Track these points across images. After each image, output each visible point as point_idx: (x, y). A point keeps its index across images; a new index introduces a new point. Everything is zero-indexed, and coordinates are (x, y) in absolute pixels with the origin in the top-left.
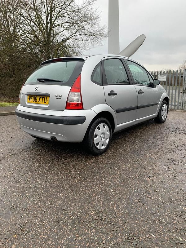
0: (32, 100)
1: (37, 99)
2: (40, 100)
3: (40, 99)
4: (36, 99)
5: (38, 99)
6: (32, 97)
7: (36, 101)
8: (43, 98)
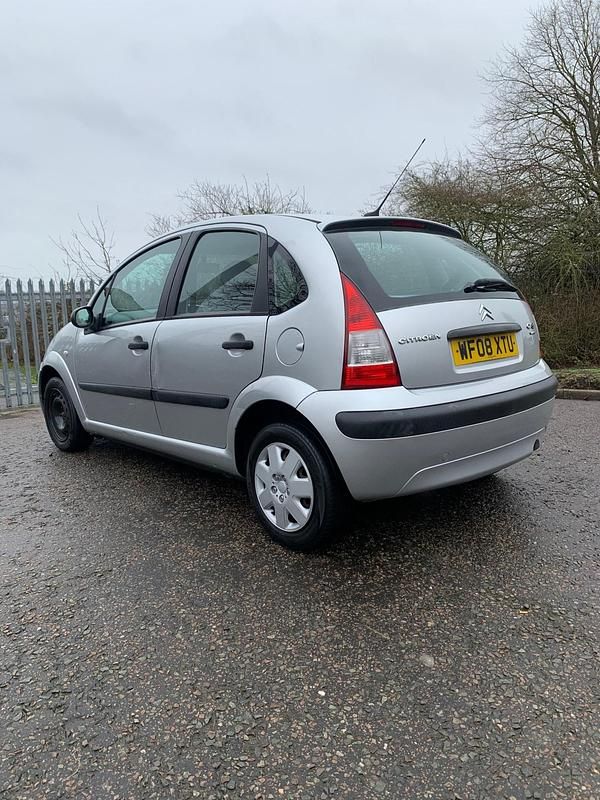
0: (475, 353)
1: (490, 346)
2: (499, 348)
3: (498, 343)
4: (487, 347)
5: (494, 347)
6: (473, 342)
7: (491, 353)
8: (503, 338)
